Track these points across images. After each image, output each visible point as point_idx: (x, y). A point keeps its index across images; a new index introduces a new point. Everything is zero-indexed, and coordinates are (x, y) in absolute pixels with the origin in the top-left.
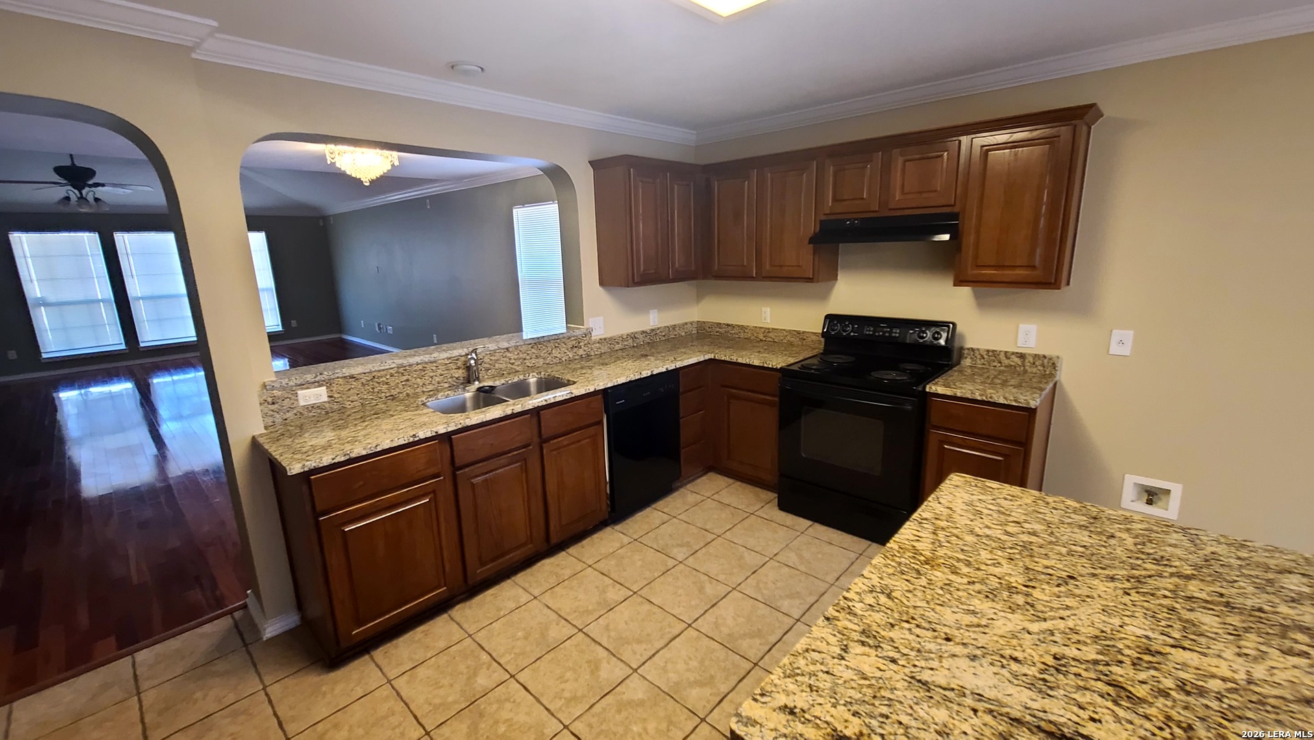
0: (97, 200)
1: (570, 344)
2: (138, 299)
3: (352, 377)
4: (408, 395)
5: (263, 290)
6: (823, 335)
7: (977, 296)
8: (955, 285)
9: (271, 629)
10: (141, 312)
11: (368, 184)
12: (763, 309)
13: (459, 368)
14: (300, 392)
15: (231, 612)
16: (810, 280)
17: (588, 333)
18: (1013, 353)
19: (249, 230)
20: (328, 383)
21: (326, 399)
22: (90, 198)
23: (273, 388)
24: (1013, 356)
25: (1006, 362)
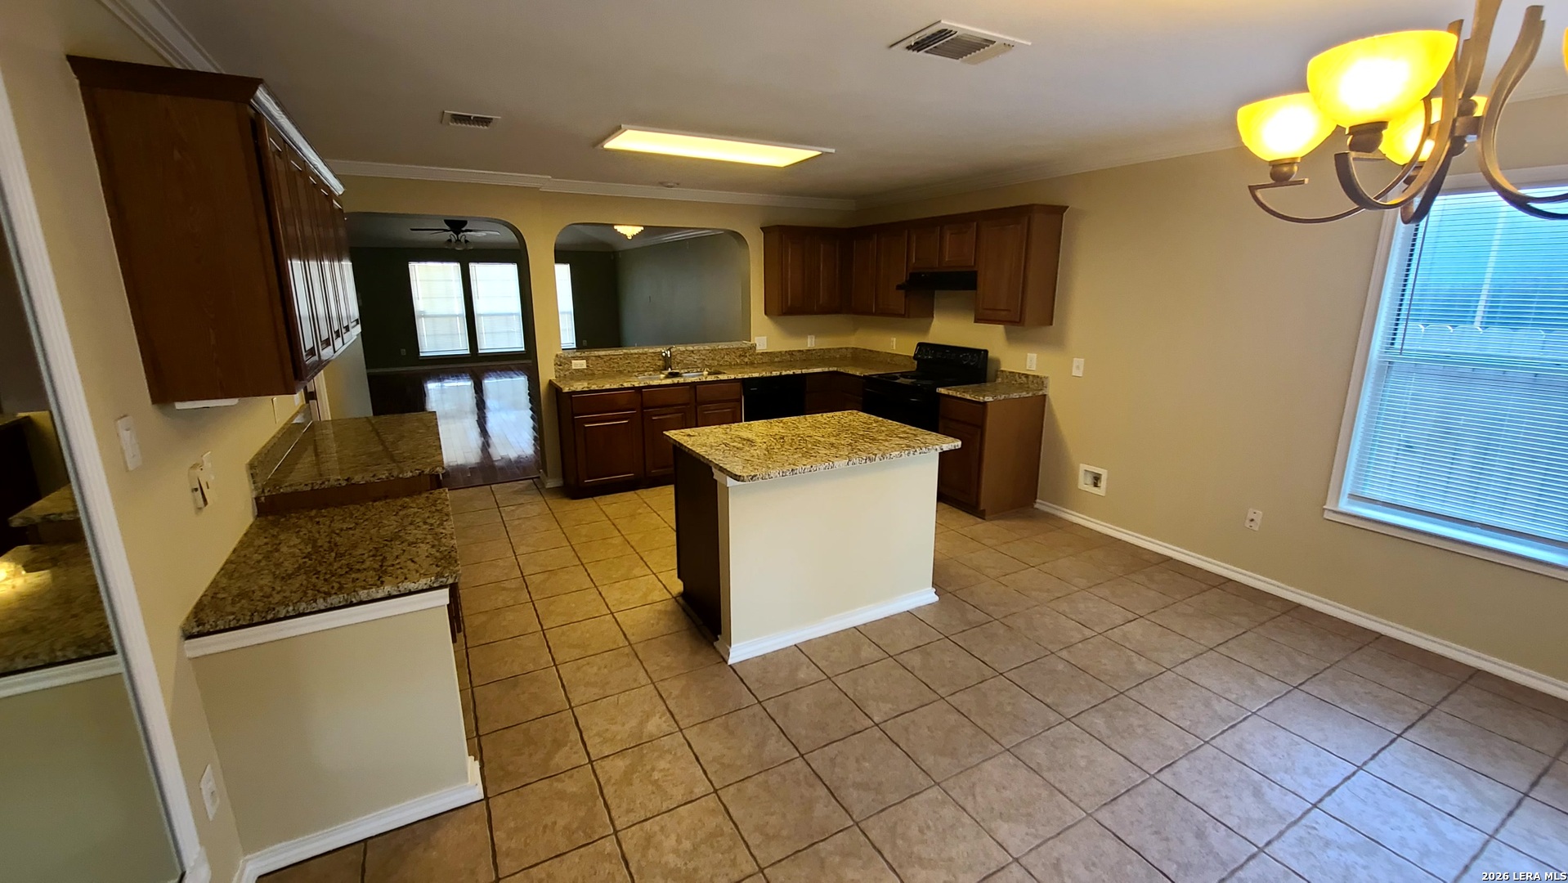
0: (466, 241)
1: (738, 354)
2: (481, 315)
3: (599, 356)
4: (629, 372)
5: (564, 313)
6: (915, 357)
7: (1008, 333)
8: (975, 322)
9: (550, 484)
10: (481, 325)
11: (630, 238)
12: (892, 339)
13: (660, 360)
14: (573, 361)
15: (532, 478)
16: (903, 316)
17: (754, 347)
18: (1023, 374)
19: (556, 262)
20: (587, 358)
21: (585, 367)
22: (463, 240)
23: (561, 357)
24: (1023, 377)
25: (1019, 381)
